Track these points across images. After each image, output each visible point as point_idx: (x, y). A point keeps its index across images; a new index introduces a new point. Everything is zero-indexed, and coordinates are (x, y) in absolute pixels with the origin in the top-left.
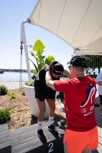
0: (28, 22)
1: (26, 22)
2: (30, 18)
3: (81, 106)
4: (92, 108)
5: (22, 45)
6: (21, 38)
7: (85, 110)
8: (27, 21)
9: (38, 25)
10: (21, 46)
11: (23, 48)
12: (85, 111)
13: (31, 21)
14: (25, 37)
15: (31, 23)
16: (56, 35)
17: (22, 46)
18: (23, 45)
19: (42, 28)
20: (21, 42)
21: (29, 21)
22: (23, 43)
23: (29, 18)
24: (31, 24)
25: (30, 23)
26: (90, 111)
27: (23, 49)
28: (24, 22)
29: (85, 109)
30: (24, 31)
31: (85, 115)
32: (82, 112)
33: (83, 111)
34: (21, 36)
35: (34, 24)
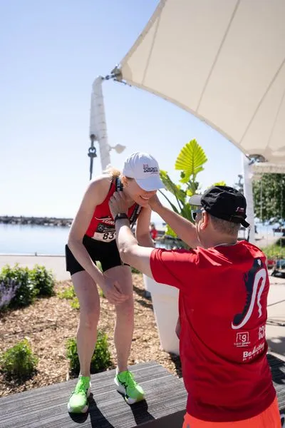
0: (113, 79)
1: (107, 78)
2: (121, 68)
3: (234, 327)
4: (262, 332)
5: (92, 143)
6: (92, 126)
7: (244, 338)
8: (110, 75)
9: (140, 86)
11: (98, 153)
12: (244, 340)
13: (124, 74)
14: (103, 122)
15: (123, 80)
16: (195, 114)
17: (93, 148)
18: (96, 144)
19: (153, 93)
20: (93, 137)
21: (117, 75)
22: (96, 139)
23: (118, 68)
24: (121, 82)
25: (118, 81)
27: (96, 156)
28: (103, 78)
29: (246, 334)
30: (99, 105)
31: (246, 354)
34: (92, 117)
35: (131, 83)
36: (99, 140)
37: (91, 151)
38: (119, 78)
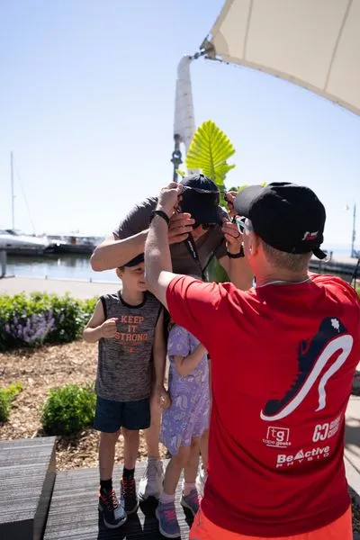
0: (203, 57)
1: (196, 56)
2: (213, 39)
3: (263, 417)
4: (322, 432)
5: (177, 146)
6: (177, 121)
7: (281, 435)
8: (199, 51)
9: (242, 62)
10: (173, 150)
11: (184, 158)
12: (281, 439)
13: (218, 49)
14: (190, 117)
15: (217, 57)
16: (323, 93)
17: (177, 152)
18: (182, 147)
19: (260, 70)
20: (177, 137)
21: (209, 50)
22: (181, 140)
23: (209, 39)
24: (215, 59)
25: (210, 58)
26: (310, 445)
27: (181, 162)
28: (190, 58)
29: (286, 432)
30: (186, 94)
31: (281, 459)
32: (269, 443)
33: (273, 439)
34: (177, 111)
35: (228, 60)
36: (184, 142)
37: (176, 156)
38: (211, 54)
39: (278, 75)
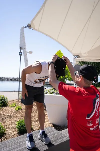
1: (26, 27)
2: (31, 24)
3: (87, 118)
4: (97, 121)
5: (21, 51)
9: (38, 31)
11: (23, 54)
12: (91, 124)
13: (32, 26)
14: (25, 43)
15: (31, 28)
19: (42, 33)
20: (21, 48)
21: (29, 26)
23: (30, 24)
24: (31, 29)
25: (30, 28)
28: (24, 27)
30: (23, 37)
31: (91, 129)
32: (88, 125)
34: (21, 41)
35: (34, 29)
36: (23, 50)
37: (20, 53)
39: (47, 35)
